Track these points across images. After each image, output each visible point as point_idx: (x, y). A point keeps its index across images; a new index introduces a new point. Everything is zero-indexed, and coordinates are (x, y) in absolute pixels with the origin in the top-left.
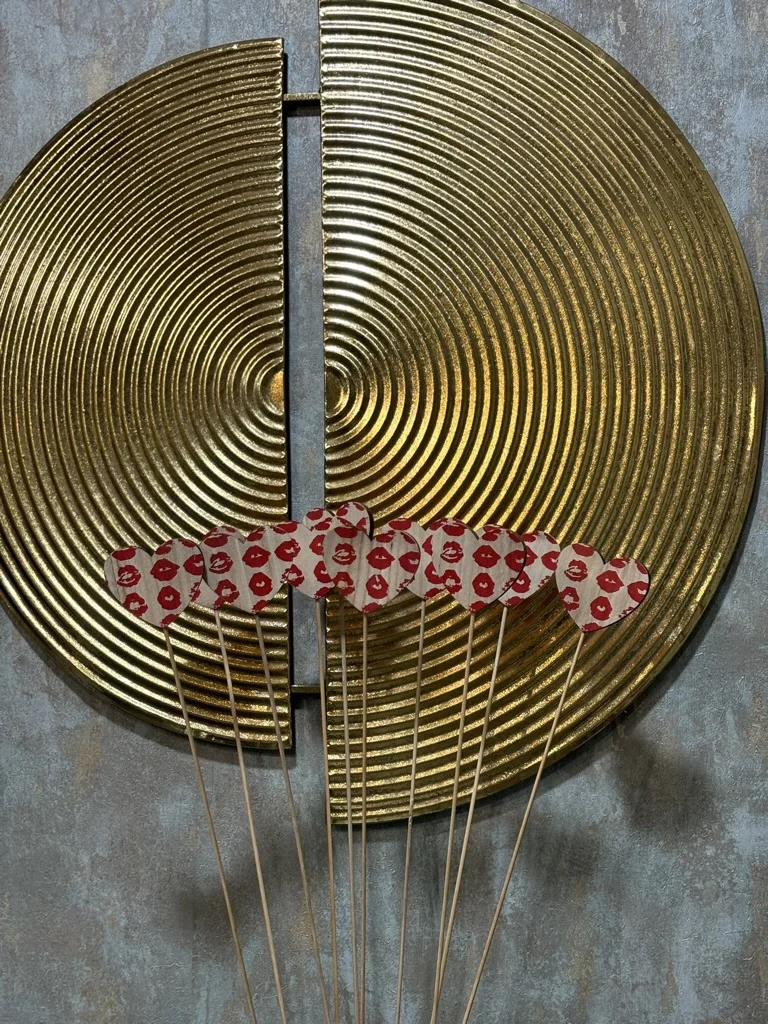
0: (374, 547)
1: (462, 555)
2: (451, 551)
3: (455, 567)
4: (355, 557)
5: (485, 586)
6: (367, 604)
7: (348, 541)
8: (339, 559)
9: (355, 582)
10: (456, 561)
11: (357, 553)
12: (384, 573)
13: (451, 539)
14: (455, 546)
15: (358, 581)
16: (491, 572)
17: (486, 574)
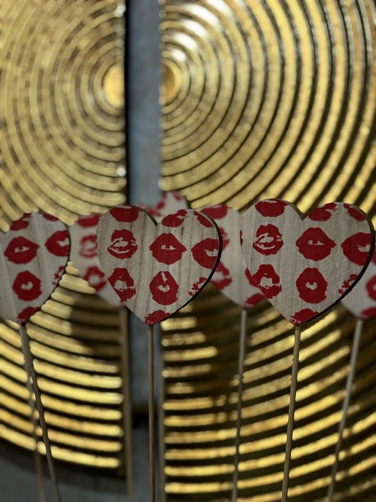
0: (160, 234)
1: (281, 243)
2: (267, 239)
3: (271, 260)
4: (135, 248)
5: (313, 287)
6: (151, 312)
7: (126, 226)
8: (116, 251)
9: (135, 283)
10: (274, 252)
11: (138, 243)
12: (172, 268)
13: (266, 221)
14: (272, 230)
15: (139, 280)
16: (323, 266)
17: (315, 270)
